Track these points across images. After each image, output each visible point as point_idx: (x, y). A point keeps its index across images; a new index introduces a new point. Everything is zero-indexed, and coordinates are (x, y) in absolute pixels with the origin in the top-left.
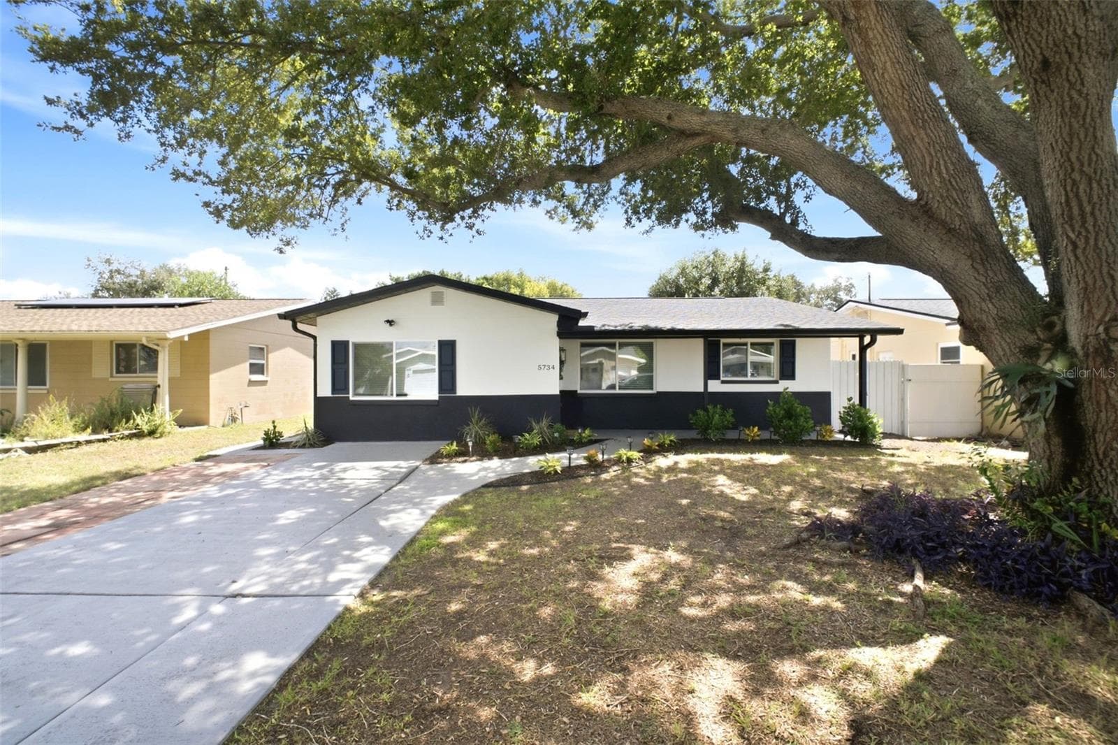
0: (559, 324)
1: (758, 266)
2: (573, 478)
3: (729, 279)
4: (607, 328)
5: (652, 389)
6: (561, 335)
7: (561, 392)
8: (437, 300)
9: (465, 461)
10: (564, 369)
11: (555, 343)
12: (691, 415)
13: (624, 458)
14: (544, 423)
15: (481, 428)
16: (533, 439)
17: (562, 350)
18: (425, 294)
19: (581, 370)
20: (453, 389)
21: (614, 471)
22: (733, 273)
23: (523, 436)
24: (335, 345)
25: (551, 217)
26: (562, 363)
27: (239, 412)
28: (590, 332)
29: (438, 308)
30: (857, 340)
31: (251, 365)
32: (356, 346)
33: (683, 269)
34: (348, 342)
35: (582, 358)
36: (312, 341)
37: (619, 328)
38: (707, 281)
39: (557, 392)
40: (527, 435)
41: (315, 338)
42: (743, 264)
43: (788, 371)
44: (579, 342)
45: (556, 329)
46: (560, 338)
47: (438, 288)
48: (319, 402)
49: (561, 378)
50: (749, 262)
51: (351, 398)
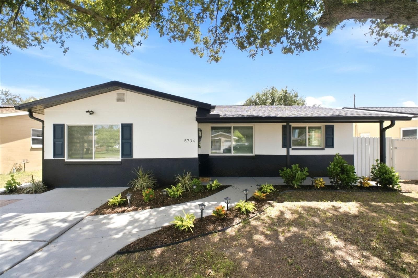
0: (198, 113)
1: (293, 94)
2: (204, 235)
3: (280, 100)
4: (227, 116)
5: (252, 153)
6: (199, 120)
7: (199, 155)
8: (120, 98)
9: (123, 212)
10: (201, 141)
11: (195, 125)
12: (280, 171)
13: (244, 209)
14: (188, 177)
15: (144, 181)
16: (177, 190)
17: (199, 130)
18: (113, 95)
19: (212, 142)
20: (131, 154)
21: (237, 224)
22: (281, 97)
23: (170, 188)
24: (55, 126)
25: (195, 53)
26: (200, 138)
27: (23, 165)
28: (217, 119)
29: (121, 103)
30: (378, 124)
31: (33, 139)
32: (70, 127)
33: (258, 96)
34: (64, 125)
35: (212, 137)
36: (41, 123)
37: (235, 116)
38: (270, 101)
39: (196, 156)
40: (174, 188)
41: (43, 122)
42: (286, 93)
43: (329, 143)
44: (210, 125)
45: (196, 116)
46: (199, 122)
47: (121, 91)
48: (45, 163)
49: (199, 147)
50: (288, 92)
51: (66, 160)
